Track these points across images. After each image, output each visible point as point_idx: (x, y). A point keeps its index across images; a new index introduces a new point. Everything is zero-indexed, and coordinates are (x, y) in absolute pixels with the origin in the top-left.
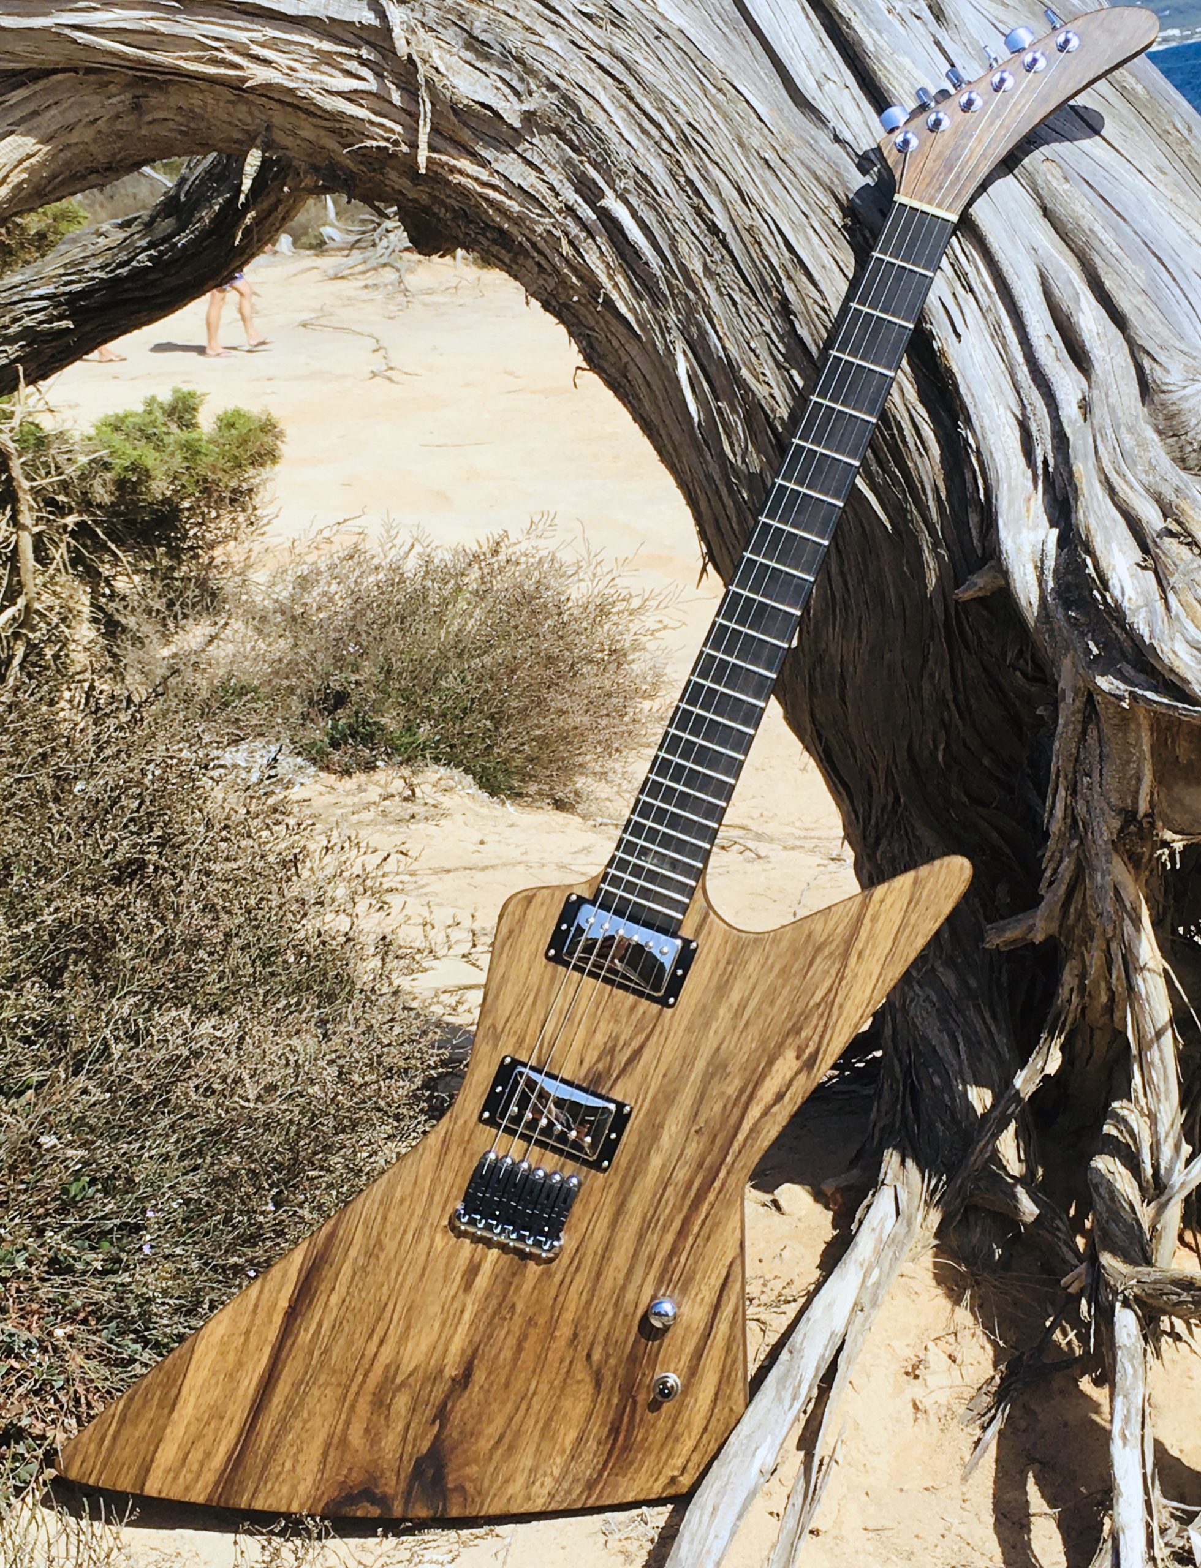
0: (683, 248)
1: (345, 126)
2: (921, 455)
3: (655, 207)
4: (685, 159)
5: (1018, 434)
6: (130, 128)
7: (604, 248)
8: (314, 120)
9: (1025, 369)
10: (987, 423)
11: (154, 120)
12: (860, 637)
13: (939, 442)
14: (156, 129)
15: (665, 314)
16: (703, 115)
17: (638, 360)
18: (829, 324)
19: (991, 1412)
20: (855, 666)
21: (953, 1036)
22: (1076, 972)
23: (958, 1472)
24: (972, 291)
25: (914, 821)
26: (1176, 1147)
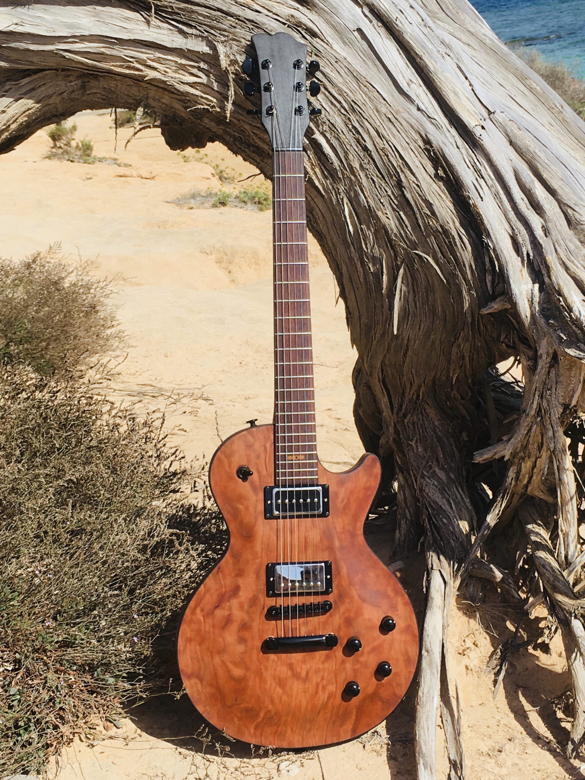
0: (351, 157)
1: (188, 98)
2: (463, 250)
3: (338, 139)
4: (352, 117)
5: (510, 241)
6: (78, 97)
7: (311, 156)
8: (172, 95)
9: (513, 213)
10: (498, 237)
11: (91, 93)
12: (419, 328)
13: (470, 244)
14: (91, 97)
15: (338, 186)
16: (359, 97)
17: (320, 206)
18: (420, 192)
19: (498, 667)
20: (415, 342)
21: (448, 501)
22: (515, 471)
23: (491, 695)
24: (483, 178)
25: (426, 407)
26: (576, 547)
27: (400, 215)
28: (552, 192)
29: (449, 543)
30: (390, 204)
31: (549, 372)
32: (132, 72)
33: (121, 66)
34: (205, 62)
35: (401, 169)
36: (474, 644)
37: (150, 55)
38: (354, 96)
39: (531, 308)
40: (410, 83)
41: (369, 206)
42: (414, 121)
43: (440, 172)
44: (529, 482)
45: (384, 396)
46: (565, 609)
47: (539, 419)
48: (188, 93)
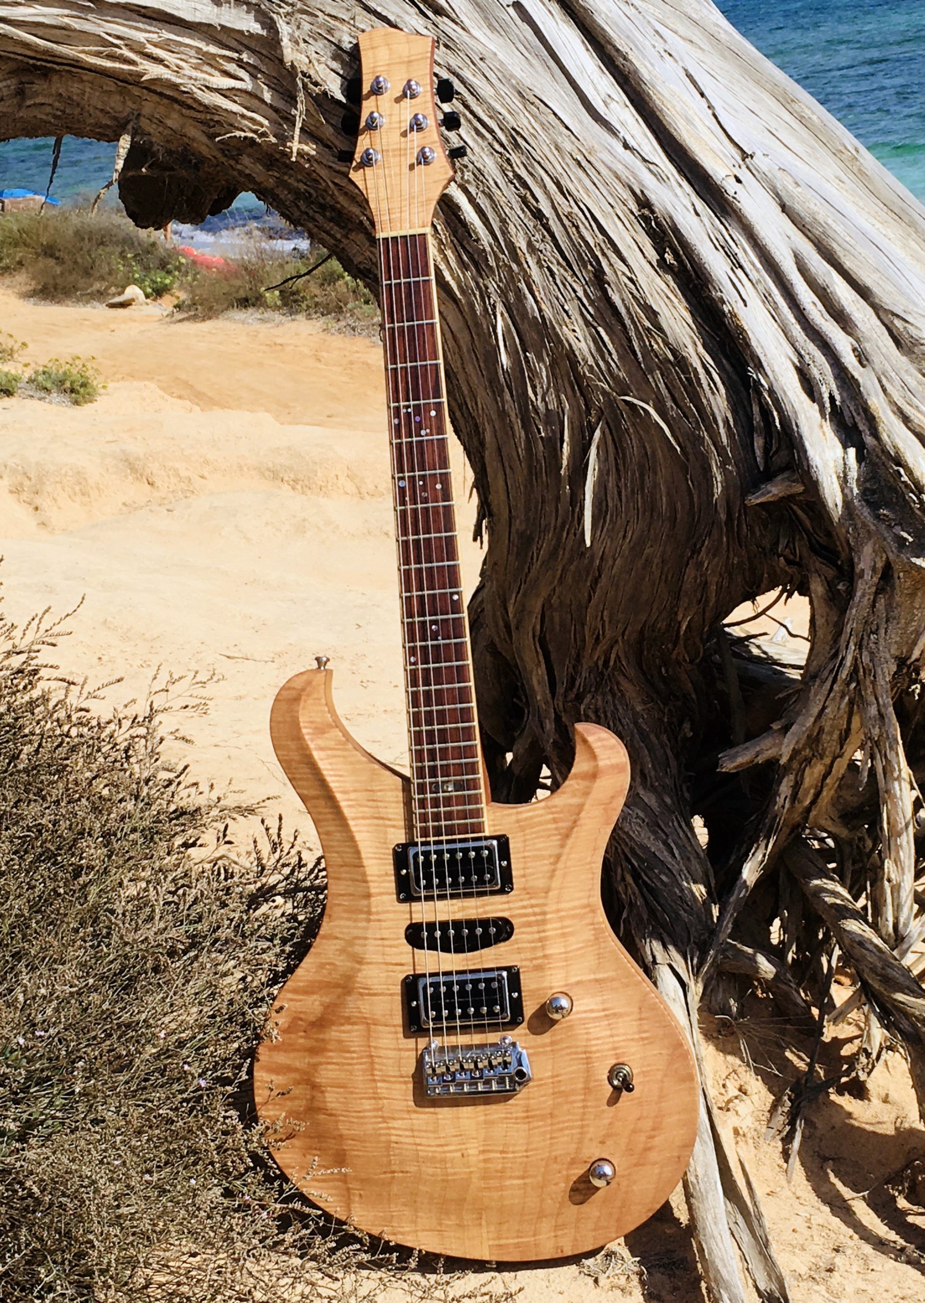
0: (512, 229)
1: (216, 118)
2: (713, 393)
3: (490, 197)
4: (515, 158)
5: (796, 377)
6: (9, 110)
7: (439, 228)
8: (187, 112)
9: (798, 327)
10: (776, 369)
11: (34, 105)
12: (624, 537)
13: (723, 383)
15: (487, 283)
16: (524, 121)
18: (635, 292)
19: (788, 1128)
20: (615, 560)
21: (665, 843)
22: (792, 784)
24: (741, 267)
25: (621, 679)
27: (598, 333)
28: (863, 292)
29: (678, 915)
30: (582, 314)
31: (874, 601)
32: (117, 65)
33: (98, 54)
34: (253, 51)
35: (602, 250)
36: (740, 1090)
37: (151, 35)
38: (515, 121)
39: (842, 491)
40: (609, 100)
41: (543, 317)
42: (620, 167)
43: (669, 257)
44: (814, 802)
45: (539, 665)
46: (913, 1015)
47: (853, 685)
48: (217, 108)
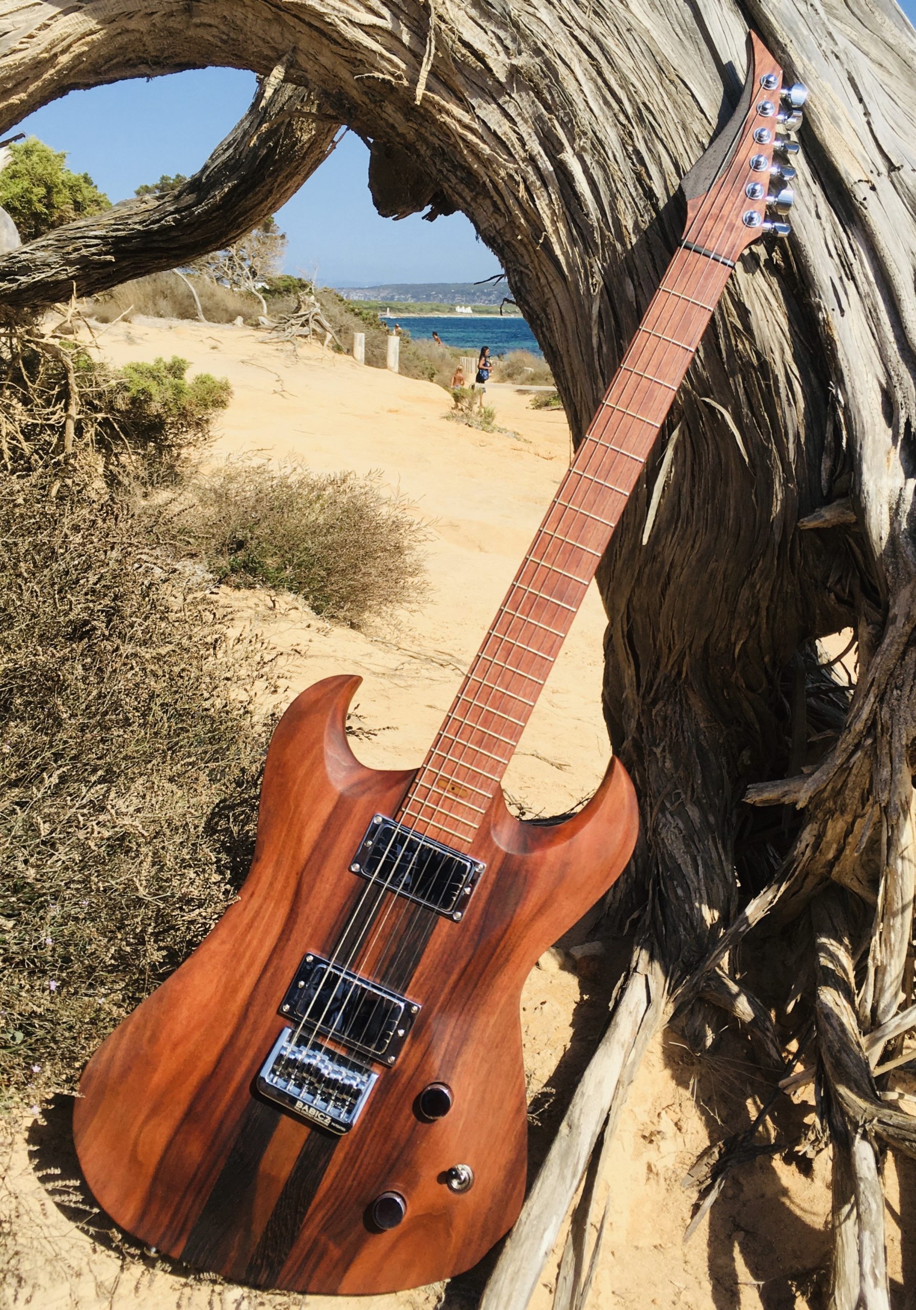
0: (621, 205)
1: (359, 56)
2: (790, 405)
3: (604, 168)
4: (637, 132)
5: (880, 399)
6: (180, 27)
7: (553, 197)
8: (333, 46)
9: (895, 346)
10: (857, 385)
11: (201, 24)
12: (693, 547)
13: (805, 398)
14: (201, 32)
15: (592, 260)
16: (656, 98)
17: (559, 297)
18: (731, 287)
19: (709, 1181)
20: (682, 569)
21: (694, 860)
22: (815, 833)
23: (680, 1233)
24: (853, 279)
25: (690, 694)
26: (896, 994)
29: (676, 931)
31: (904, 653)
36: (676, 1124)
38: (648, 95)
39: (891, 524)
43: (777, 256)
44: (837, 858)
45: (629, 667)
46: (848, 1114)
47: (869, 741)
48: (358, 44)
